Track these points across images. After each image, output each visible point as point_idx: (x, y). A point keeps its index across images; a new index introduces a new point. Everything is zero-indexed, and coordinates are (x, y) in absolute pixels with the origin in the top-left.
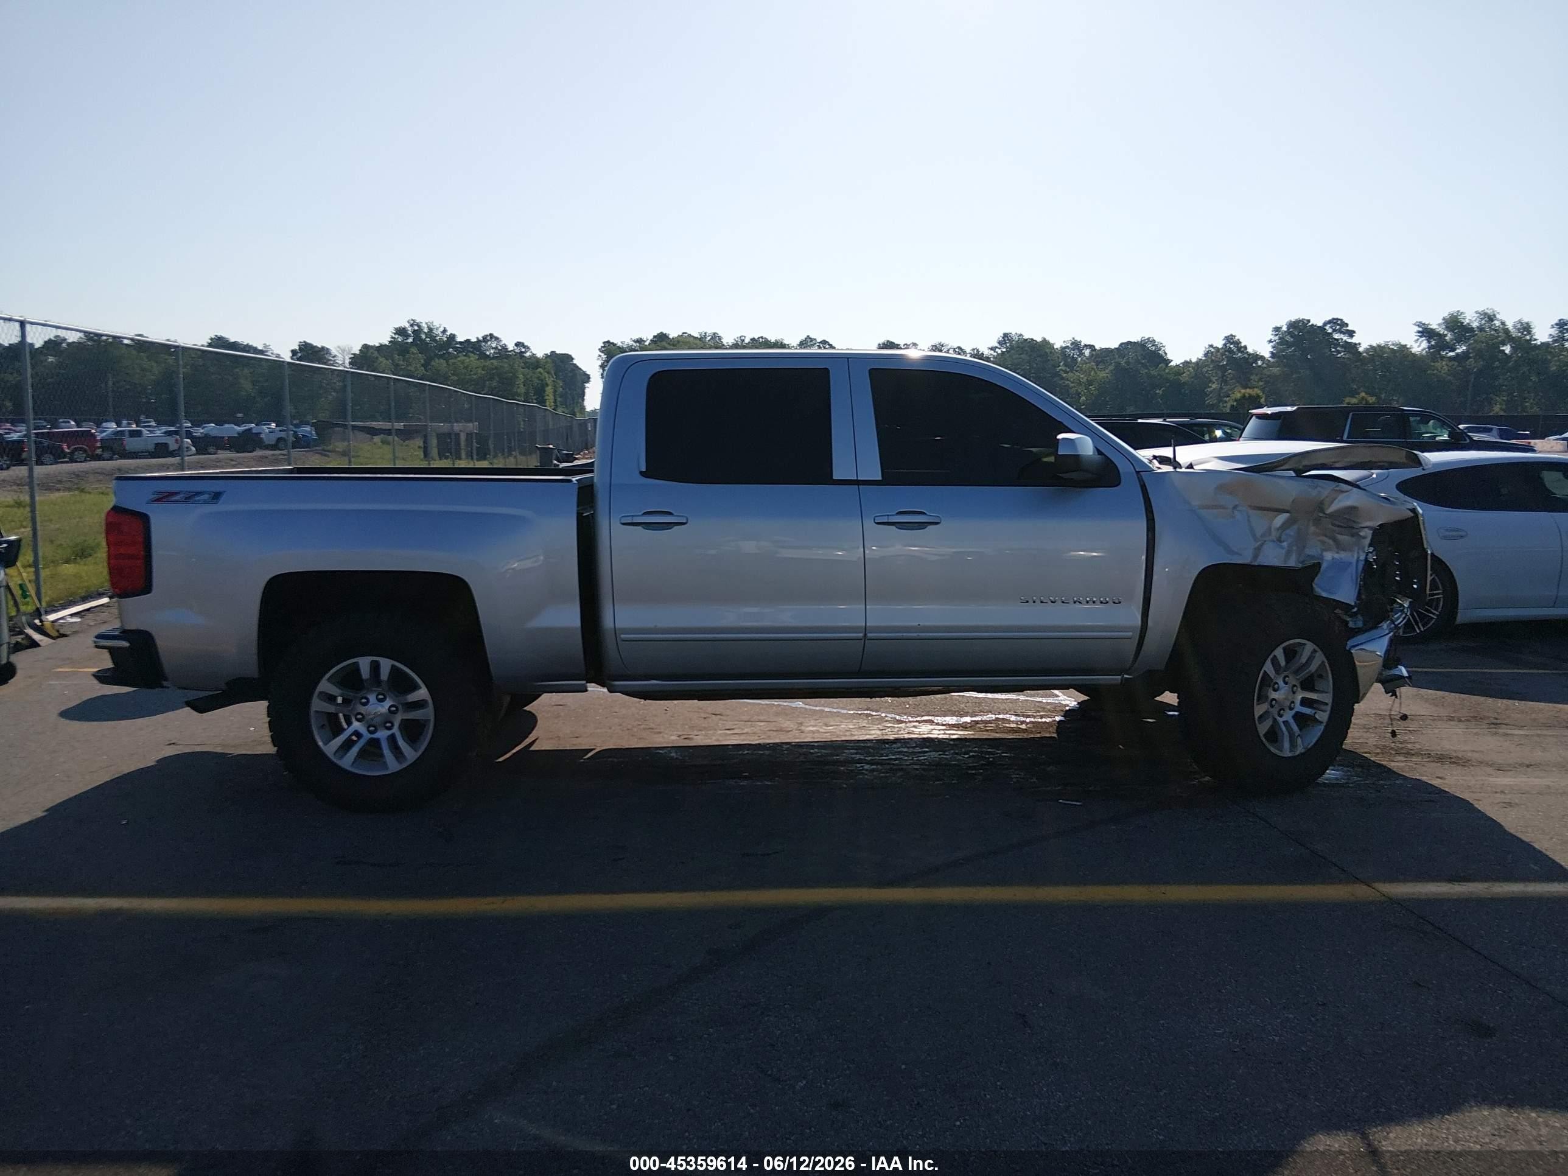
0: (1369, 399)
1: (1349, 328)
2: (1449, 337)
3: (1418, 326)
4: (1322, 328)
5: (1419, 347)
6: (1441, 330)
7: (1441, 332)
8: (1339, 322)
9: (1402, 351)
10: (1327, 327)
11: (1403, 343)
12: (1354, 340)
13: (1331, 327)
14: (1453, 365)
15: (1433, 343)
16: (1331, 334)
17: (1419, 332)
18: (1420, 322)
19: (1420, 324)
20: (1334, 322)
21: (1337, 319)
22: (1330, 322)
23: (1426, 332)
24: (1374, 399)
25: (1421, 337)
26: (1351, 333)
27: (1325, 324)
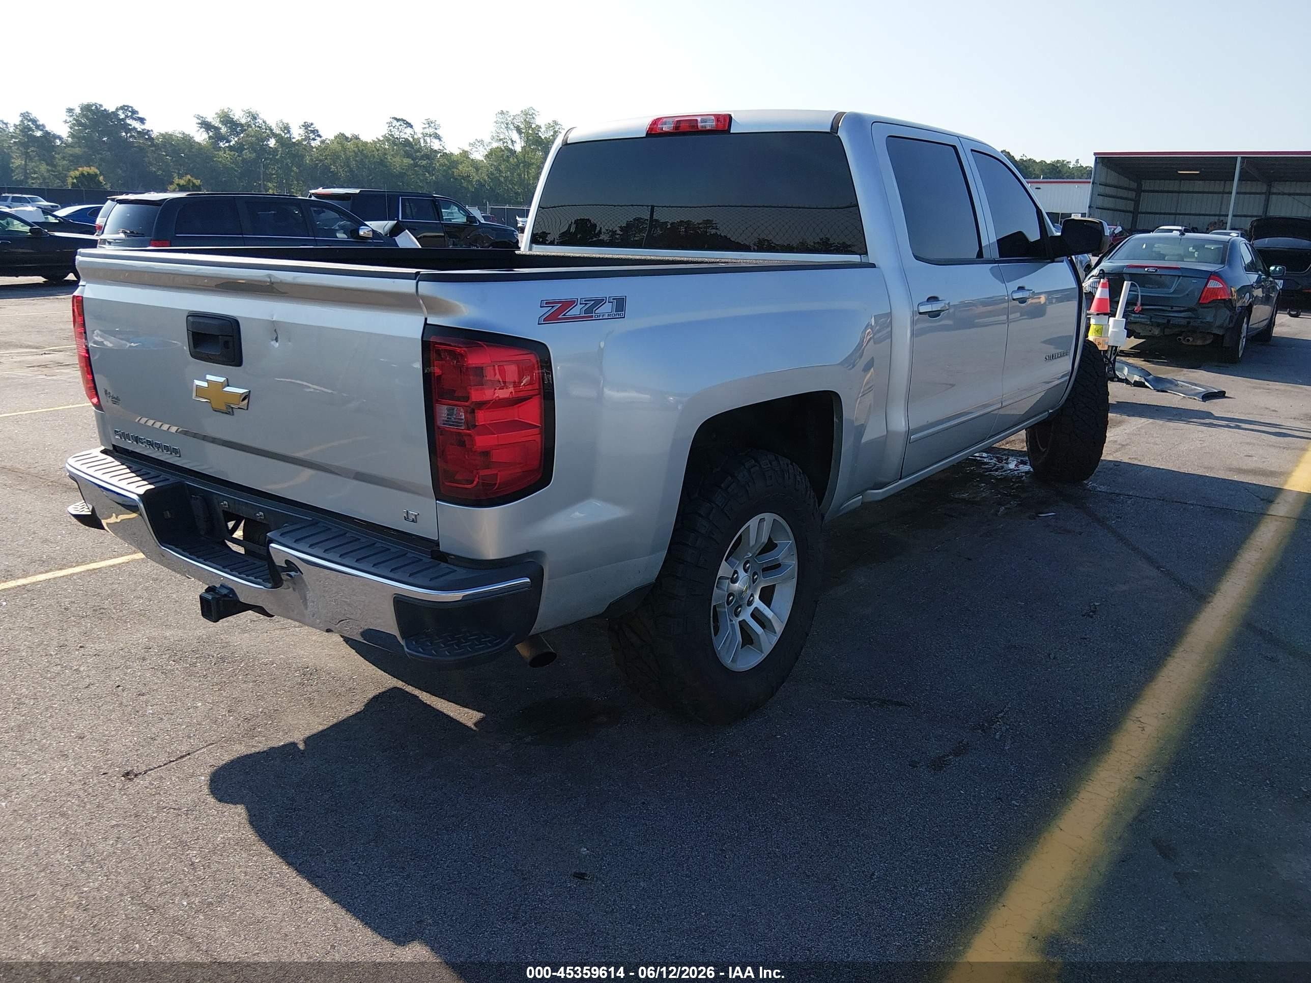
0: (195, 181)
1: (140, 115)
2: (224, 130)
3: (198, 118)
4: (115, 114)
5: (201, 137)
6: (217, 123)
7: (216, 125)
8: (130, 109)
9: (187, 141)
10: (120, 112)
11: (187, 133)
12: (147, 126)
13: (123, 113)
14: (235, 155)
15: (211, 134)
16: (123, 120)
17: (199, 124)
18: (198, 115)
19: (198, 117)
20: (124, 108)
21: (128, 107)
22: (122, 108)
23: (206, 125)
24: (199, 181)
25: (201, 128)
26: (142, 120)
27: (117, 109)
